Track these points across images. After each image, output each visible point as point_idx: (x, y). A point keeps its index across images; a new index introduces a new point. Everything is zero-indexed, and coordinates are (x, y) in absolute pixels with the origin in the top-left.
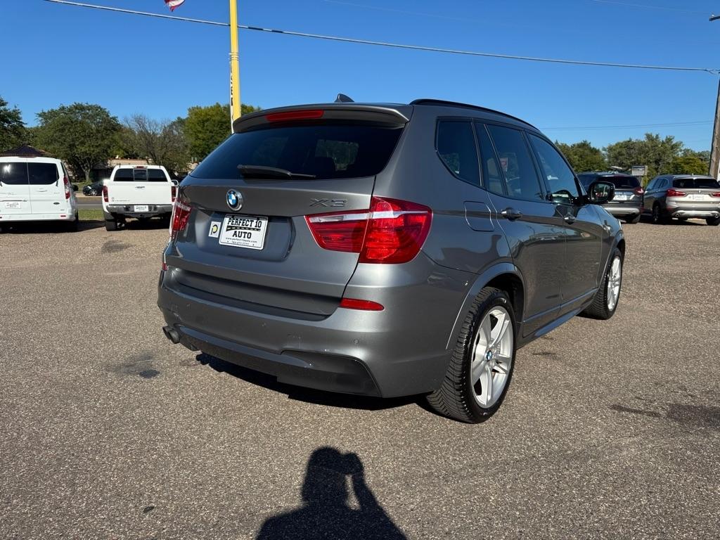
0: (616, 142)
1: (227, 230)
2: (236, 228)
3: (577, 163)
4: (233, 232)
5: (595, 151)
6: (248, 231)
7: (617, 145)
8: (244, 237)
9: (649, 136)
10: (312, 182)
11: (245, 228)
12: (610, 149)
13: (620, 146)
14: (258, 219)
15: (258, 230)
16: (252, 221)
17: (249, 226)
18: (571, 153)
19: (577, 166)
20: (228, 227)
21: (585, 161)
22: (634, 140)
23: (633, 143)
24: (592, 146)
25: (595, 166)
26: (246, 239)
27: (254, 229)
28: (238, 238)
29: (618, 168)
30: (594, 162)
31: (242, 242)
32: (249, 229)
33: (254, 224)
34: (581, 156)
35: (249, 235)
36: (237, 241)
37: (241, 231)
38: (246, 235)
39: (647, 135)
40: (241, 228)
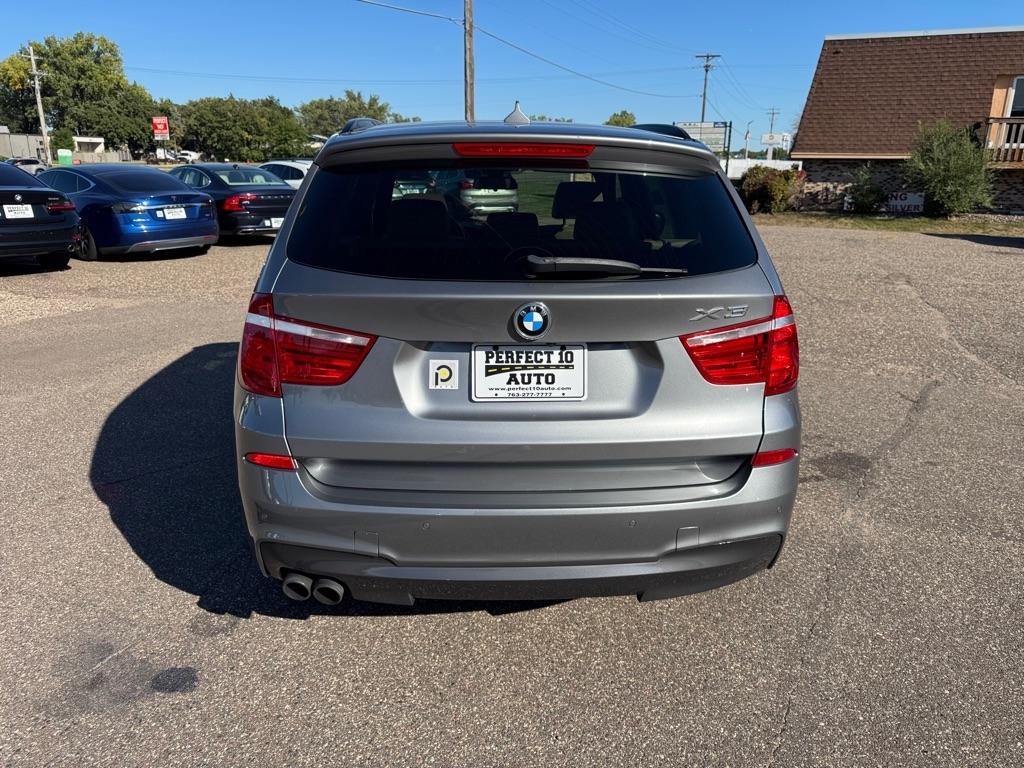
0: (310, 100)
1: (487, 374)
2: (513, 368)
3: (267, 129)
4: (506, 376)
5: (287, 113)
6: (546, 372)
7: (311, 104)
8: (539, 382)
9: (349, 94)
10: (682, 282)
11: (536, 367)
12: (304, 110)
13: (319, 105)
14: (563, 348)
15: (567, 367)
16: (549, 354)
17: (545, 363)
18: (256, 114)
19: (267, 133)
20: (488, 368)
21: (277, 126)
22: (336, 99)
23: (336, 103)
24: (282, 104)
25: (292, 134)
26: (543, 384)
27: (557, 367)
28: (521, 385)
29: (321, 137)
30: (289, 127)
31: (535, 392)
32: (547, 367)
33: (555, 358)
34: (270, 119)
35: (551, 380)
36: (521, 392)
37: (526, 372)
38: (543, 379)
39: (347, 92)
40: (524, 368)
